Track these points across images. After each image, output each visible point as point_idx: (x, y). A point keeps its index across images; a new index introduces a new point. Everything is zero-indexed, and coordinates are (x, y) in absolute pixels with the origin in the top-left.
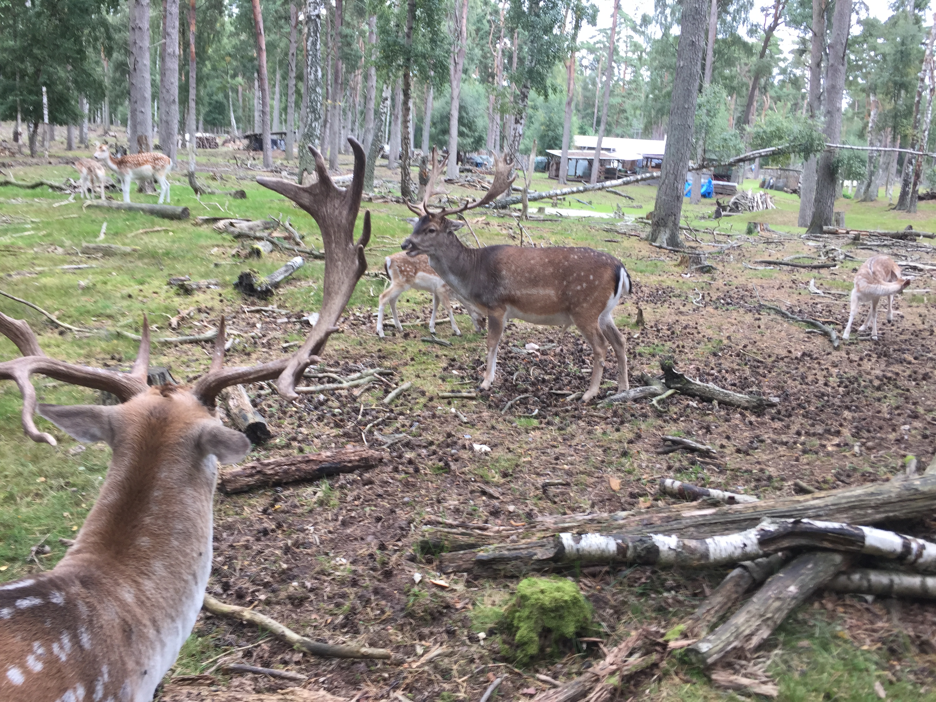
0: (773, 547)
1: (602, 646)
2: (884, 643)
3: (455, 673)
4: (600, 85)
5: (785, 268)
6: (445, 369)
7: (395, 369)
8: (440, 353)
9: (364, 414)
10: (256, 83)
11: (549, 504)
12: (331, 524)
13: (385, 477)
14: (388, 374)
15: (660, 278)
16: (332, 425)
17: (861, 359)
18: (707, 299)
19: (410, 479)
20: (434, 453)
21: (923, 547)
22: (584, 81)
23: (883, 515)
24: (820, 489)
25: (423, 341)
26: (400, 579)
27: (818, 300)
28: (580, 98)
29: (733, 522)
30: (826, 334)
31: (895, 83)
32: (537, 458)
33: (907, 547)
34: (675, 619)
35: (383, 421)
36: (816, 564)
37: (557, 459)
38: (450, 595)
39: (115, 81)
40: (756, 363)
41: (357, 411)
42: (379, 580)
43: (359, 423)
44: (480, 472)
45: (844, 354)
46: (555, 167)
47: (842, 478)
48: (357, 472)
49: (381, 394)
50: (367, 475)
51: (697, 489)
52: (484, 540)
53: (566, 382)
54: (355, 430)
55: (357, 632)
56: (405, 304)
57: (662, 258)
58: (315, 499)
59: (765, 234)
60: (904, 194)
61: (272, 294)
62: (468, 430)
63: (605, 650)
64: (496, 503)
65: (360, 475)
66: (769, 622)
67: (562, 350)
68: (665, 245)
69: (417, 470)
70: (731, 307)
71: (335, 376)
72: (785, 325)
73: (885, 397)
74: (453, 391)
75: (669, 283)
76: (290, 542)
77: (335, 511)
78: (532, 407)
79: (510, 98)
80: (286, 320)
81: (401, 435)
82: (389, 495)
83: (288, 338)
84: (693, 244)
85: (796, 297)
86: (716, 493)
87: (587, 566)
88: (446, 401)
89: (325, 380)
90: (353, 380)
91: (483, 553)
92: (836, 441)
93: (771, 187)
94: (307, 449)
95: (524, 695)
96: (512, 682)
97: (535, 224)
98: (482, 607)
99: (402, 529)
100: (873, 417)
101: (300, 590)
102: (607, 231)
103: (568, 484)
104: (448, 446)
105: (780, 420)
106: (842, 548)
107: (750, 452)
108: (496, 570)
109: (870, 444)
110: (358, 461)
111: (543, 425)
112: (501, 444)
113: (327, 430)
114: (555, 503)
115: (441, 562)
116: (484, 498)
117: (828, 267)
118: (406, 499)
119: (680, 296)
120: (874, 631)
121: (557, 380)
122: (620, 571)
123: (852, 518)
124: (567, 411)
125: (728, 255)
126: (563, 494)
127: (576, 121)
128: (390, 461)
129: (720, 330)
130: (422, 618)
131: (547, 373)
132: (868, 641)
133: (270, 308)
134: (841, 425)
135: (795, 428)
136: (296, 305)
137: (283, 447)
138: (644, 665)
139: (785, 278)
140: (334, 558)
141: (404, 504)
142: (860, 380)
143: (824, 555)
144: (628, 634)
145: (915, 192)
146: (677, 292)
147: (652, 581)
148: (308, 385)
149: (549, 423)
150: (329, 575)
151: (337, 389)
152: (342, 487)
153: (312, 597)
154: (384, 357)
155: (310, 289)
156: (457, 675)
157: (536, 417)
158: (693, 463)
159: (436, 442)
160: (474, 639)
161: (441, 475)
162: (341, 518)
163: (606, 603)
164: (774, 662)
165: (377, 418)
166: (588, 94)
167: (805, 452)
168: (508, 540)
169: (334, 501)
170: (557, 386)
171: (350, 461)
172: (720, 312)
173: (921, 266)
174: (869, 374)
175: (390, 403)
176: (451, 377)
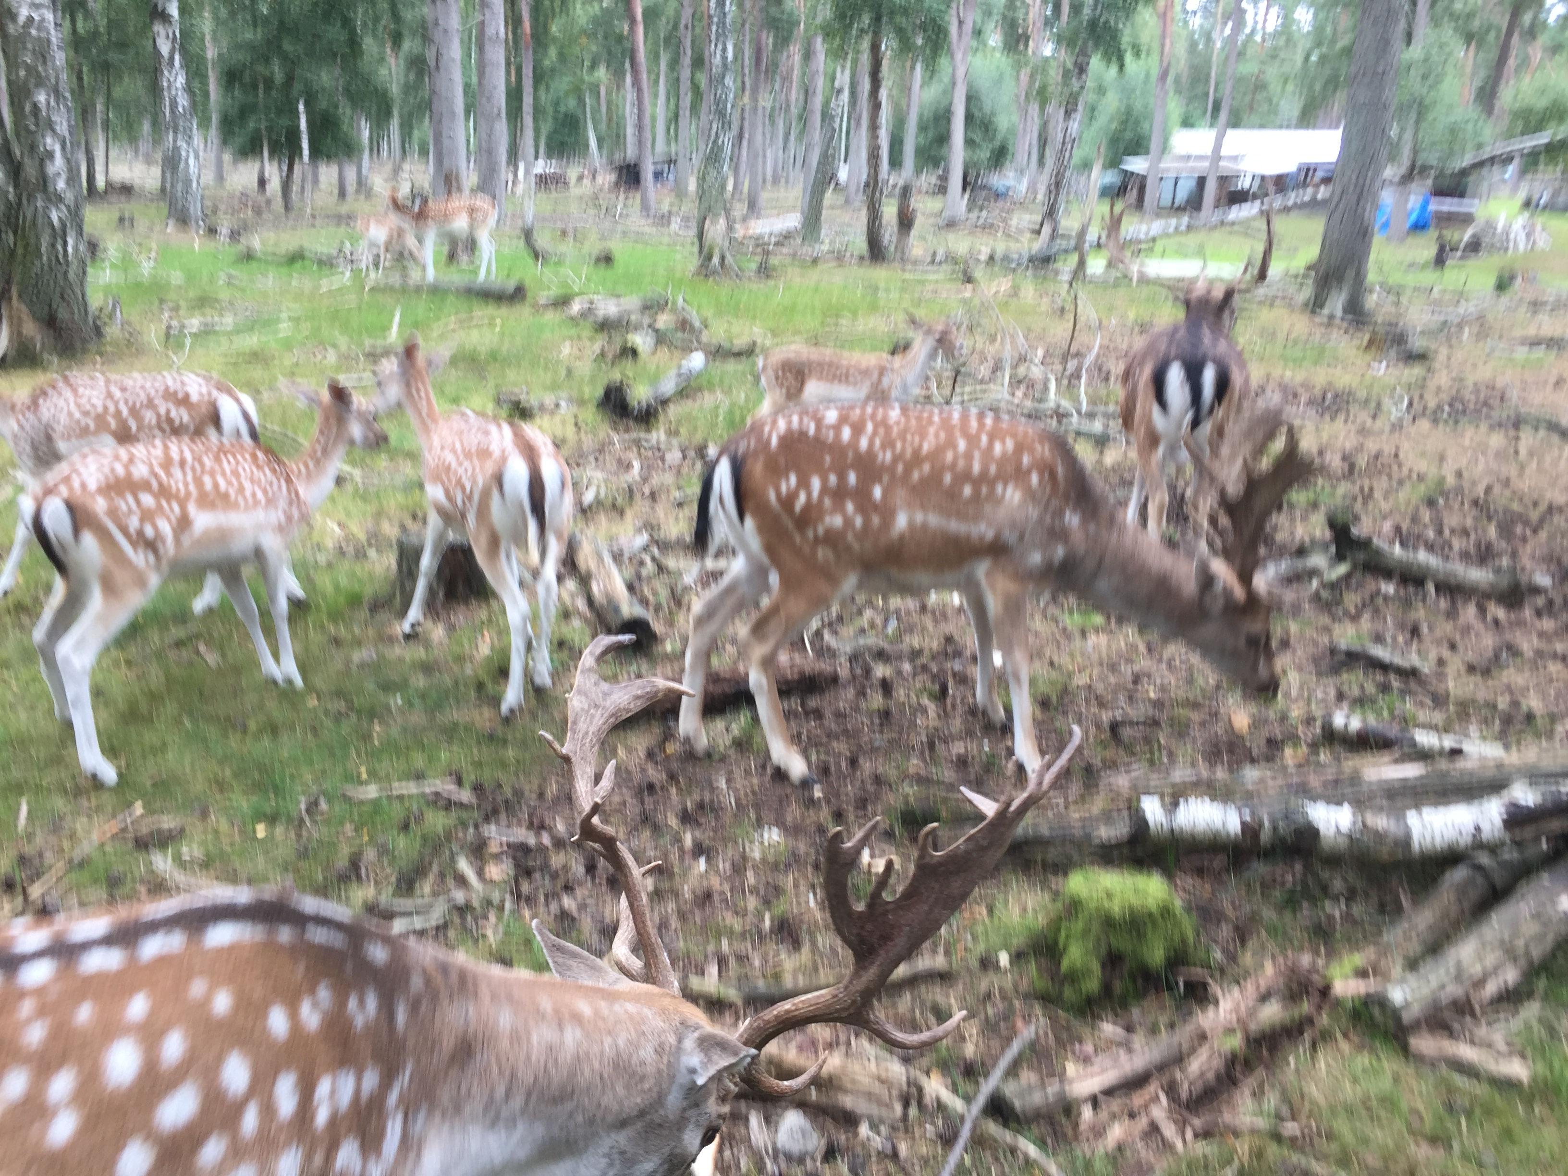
0: (1532, 831)
1: (1211, 984)
4: (1219, 45)
10: (628, 79)
11: (1123, 756)
12: (756, 780)
13: (842, 707)
15: (1330, 372)
18: (1419, 406)
20: (924, 669)
22: (1191, 38)
28: (1183, 67)
29: (1458, 791)
32: (1102, 679)
34: (1343, 946)
35: (839, 617)
37: (1136, 681)
39: (408, 89)
46: (1136, 191)
48: (797, 698)
50: (812, 703)
51: (1391, 732)
57: (1335, 336)
58: (729, 739)
59: (1532, 288)
61: (658, 415)
63: (1218, 990)
65: (802, 705)
68: (1340, 313)
72: (1567, 448)
75: (1346, 379)
76: (690, 807)
77: (761, 760)
79: (1054, 75)
81: (869, 641)
82: (849, 737)
93: (1543, 209)
96: (1055, 1031)
98: (1004, 917)
103: (1155, 724)
104: (947, 658)
105: (1552, 616)
107: (1494, 672)
108: (1028, 860)
110: (799, 681)
111: (1112, 624)
112: (1039, 656)
114: (1133, 754)
118: (877, 744)
119: (1366, 401)
122: (1247, 864)
126: (1146, 739)
128: (850, 681)
129: (1442, 459)
133: (653, 436)
137: (676, 658)
138: (1287, 1019)
139: (1567, 365)
141: (874, 750)
144: (1259, 968)
146: (1362, 395)
147: (1305, 883)
158: (1386, 690)
159: (928, 652)
160: (990, 964)
163: (1221, 915)
166: (1197, 61)
168: (1050, 814)
169: (760, 745)
171: (786, 682)
172: (1442, 427)
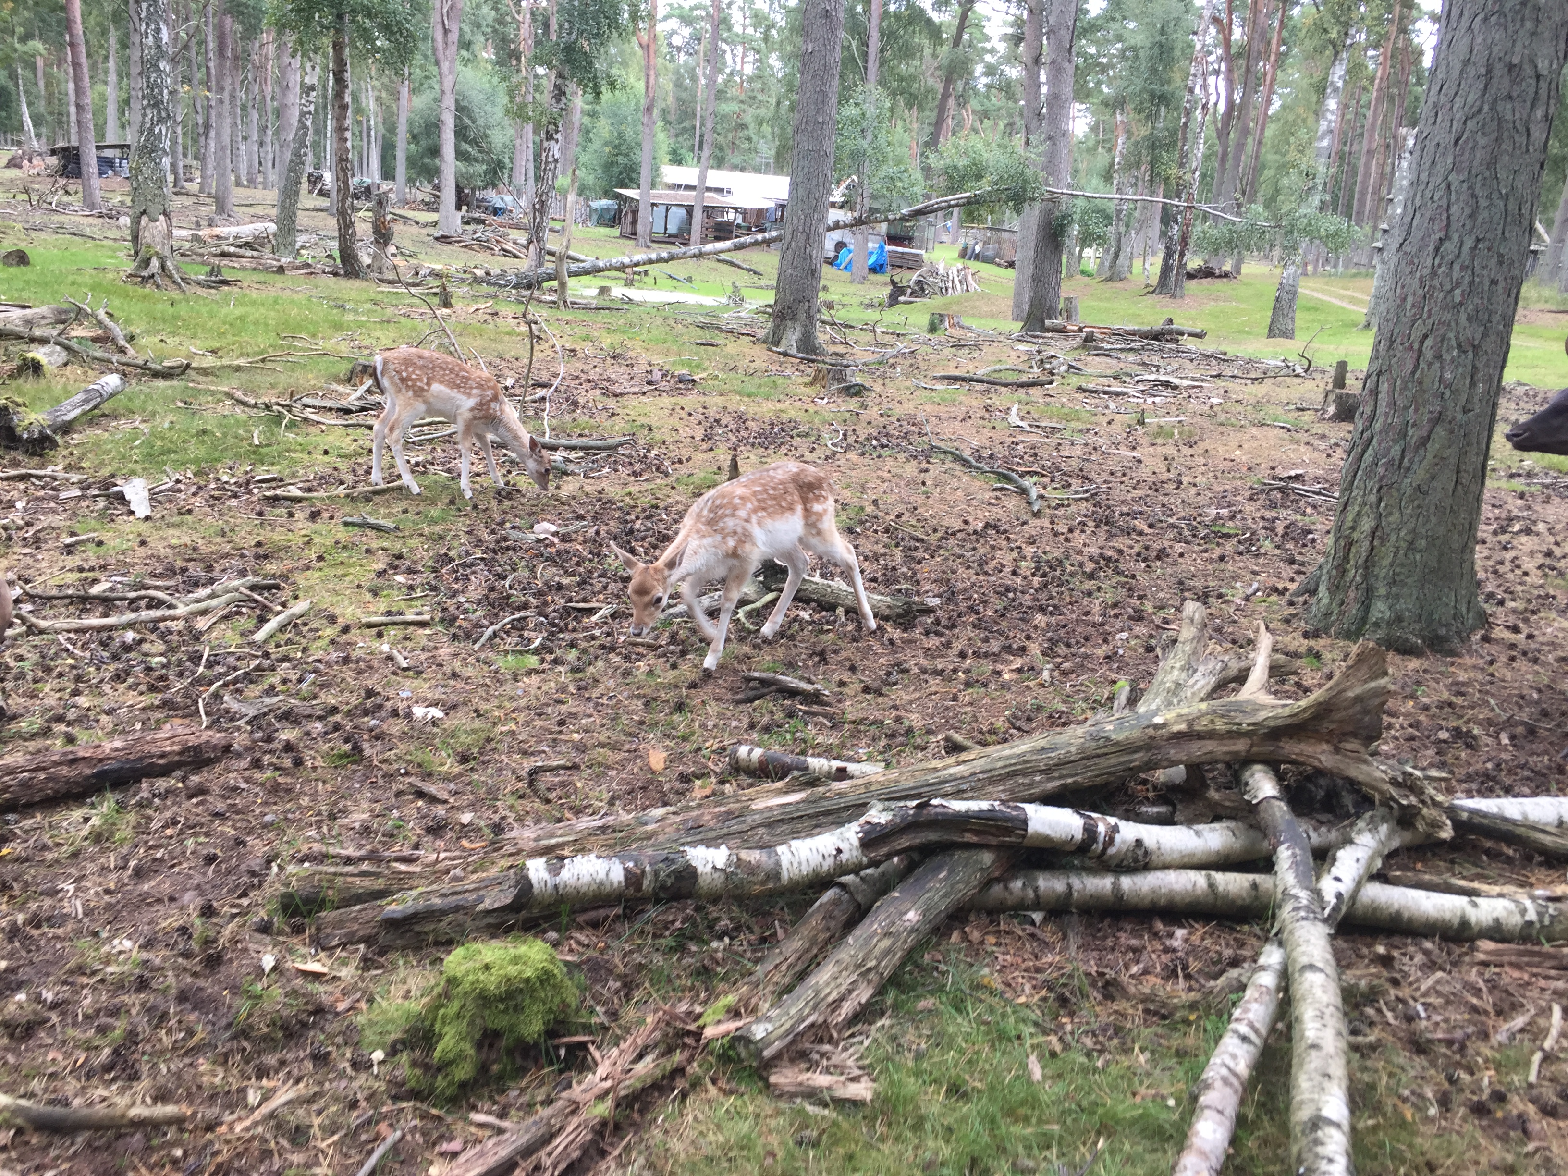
0: (885, 850)
1: (592, 1048)
2: (1050, 989)
3: (315, 1131)
4: (703, 81)
5: (979, 386)
6: (380, 574)
7: (285, 577)
8: (374, 545)
9: (210, 665)
11: (538, 804)
12: (113, 876)
13: (232, 779)
14: (269, 588)
15: (779, 406)
16: (143, 688)
17: (1071, 530)
18: (851, 439)
19: (281, 780)
20: (337, 727)
21: (1115, 829)
22: (677, 72)
23: (1058, 783)
24: (984, 744)
25: (346, 524)
26: (237, 968)
27: (1020, 438)
28: (670, 100)
29: (827, 813)
30: (1023, 492)
31: (1153, 95)
32: (527, 724)
33: (1090, 831)
34: (721, 986)
35: (247, 674)
36: (951, 872)
37: (561, 723)
38: (329, 988)
40: (913, 543)
41: (196, 658)
42: (195, 975)
43: (199, 681)
44: (419, 756)
45: (1046, 523)
46: (630, 218)
47: (1018, 724)
48: (178, 773)
49: (251, 625)
50: (195, 779)
51: (788, 759)
52: (403, 881)
53: (598, 587)
54: (186, 696)
55: (135, 1077)
56: (321, 458)
57: (788, 372)
58: (85, 831)
59: (956, 332)
60: (1166, 269)
61: (54, 445)
62: (408, 683)
63: (597, 1055)
64: (440, 811)
65: (184, 779)
66: (871, 976)
67: (597, 533)
68: (794, 351)
69: (298, 763)
70: (886, 452)
71: (160, 594)
72: (965, 479)
73: (1099, 589)
74: (389, 613)
75: (792, 414)
76: (20, 918)
77: (125, 851)
78: (532, 634)
80: (78, 493)
81: (276, 699)
82: (237, 813)
83: (77, 527)
84: (841, 349)
85: (987, 433)
86: (817, 763)
87: (584, 910)
88: (374, 631)
89: (143, 603)
90: (198, 601)
91: (394, 907)
92: (1018, 663)
93: (977, 257)
94: (82, 735)
95: (442, 1154)
96: (424, 1134)
97: (580, 315)
98: (384, 1004)
99: (253, 873)
100: (1078, 622)
101: (29, 1008)
102: (703, 327)
103: (575, 767)
104: (366, 713)
105: (937, 634)
106: (994, 841)
107: (885, 690)
108: (419, 933)
109: (1066, 665)
110: (181, 753)
111: (545, 666)
112: (465, 703)
113: (132, 698)
114: (548, 801)
115: (318, 929)
116: (420, 803)
117: (1042, 385)
118: (268, 818)
119: (807, 434)
120: (1038, 970)
121: (582, 583)
122: (642, 911)
123: (1012, 792)
124: (593, 638)
125: (894, 367)
126: (563, 785)
127: (663, 140)
128: (248, 749)
129: (863, 489)
130: (265, 1038)
131: (567, 573)
132: (1028, 988)
133: (48, 471)
134: (1028, 638)
135: (957, 646)
136: (102, 463)
137: (33, 736)
138: (659, 1073)
139: (974, 403)
140: (109, 940)
141: (265, 826)
142: (1067, 564)
143: (965, 854)
144: (641, 1021)
145: (1182, 266)
146: (804, 428)
147: (694, 924)
148: (106, 615)
149: (556, 662)
150: (94, 973)
151: (164, 619)
152: (140, 805)
153: (55, 1018)
154: (266, 557)
155: (135, 433)
156: (319, 1134)
157: (536, 652)
158: (791, 715)
159: (346, 708)
160: (360, 1065)
161: (344, 767)
162: (132, 863)
163: (610, 972)
164: (875, 1040)
165: (235, 669)
166: (684, 95)
167: (968, 684)
168: (447, 878)
169: (124, 831)
170: (582, 594)
171: (163, 755)
172: (867, 460)
173: (1177, 381)
174: (1080, 553)
175: (266, 641)
176: (391, 587)
